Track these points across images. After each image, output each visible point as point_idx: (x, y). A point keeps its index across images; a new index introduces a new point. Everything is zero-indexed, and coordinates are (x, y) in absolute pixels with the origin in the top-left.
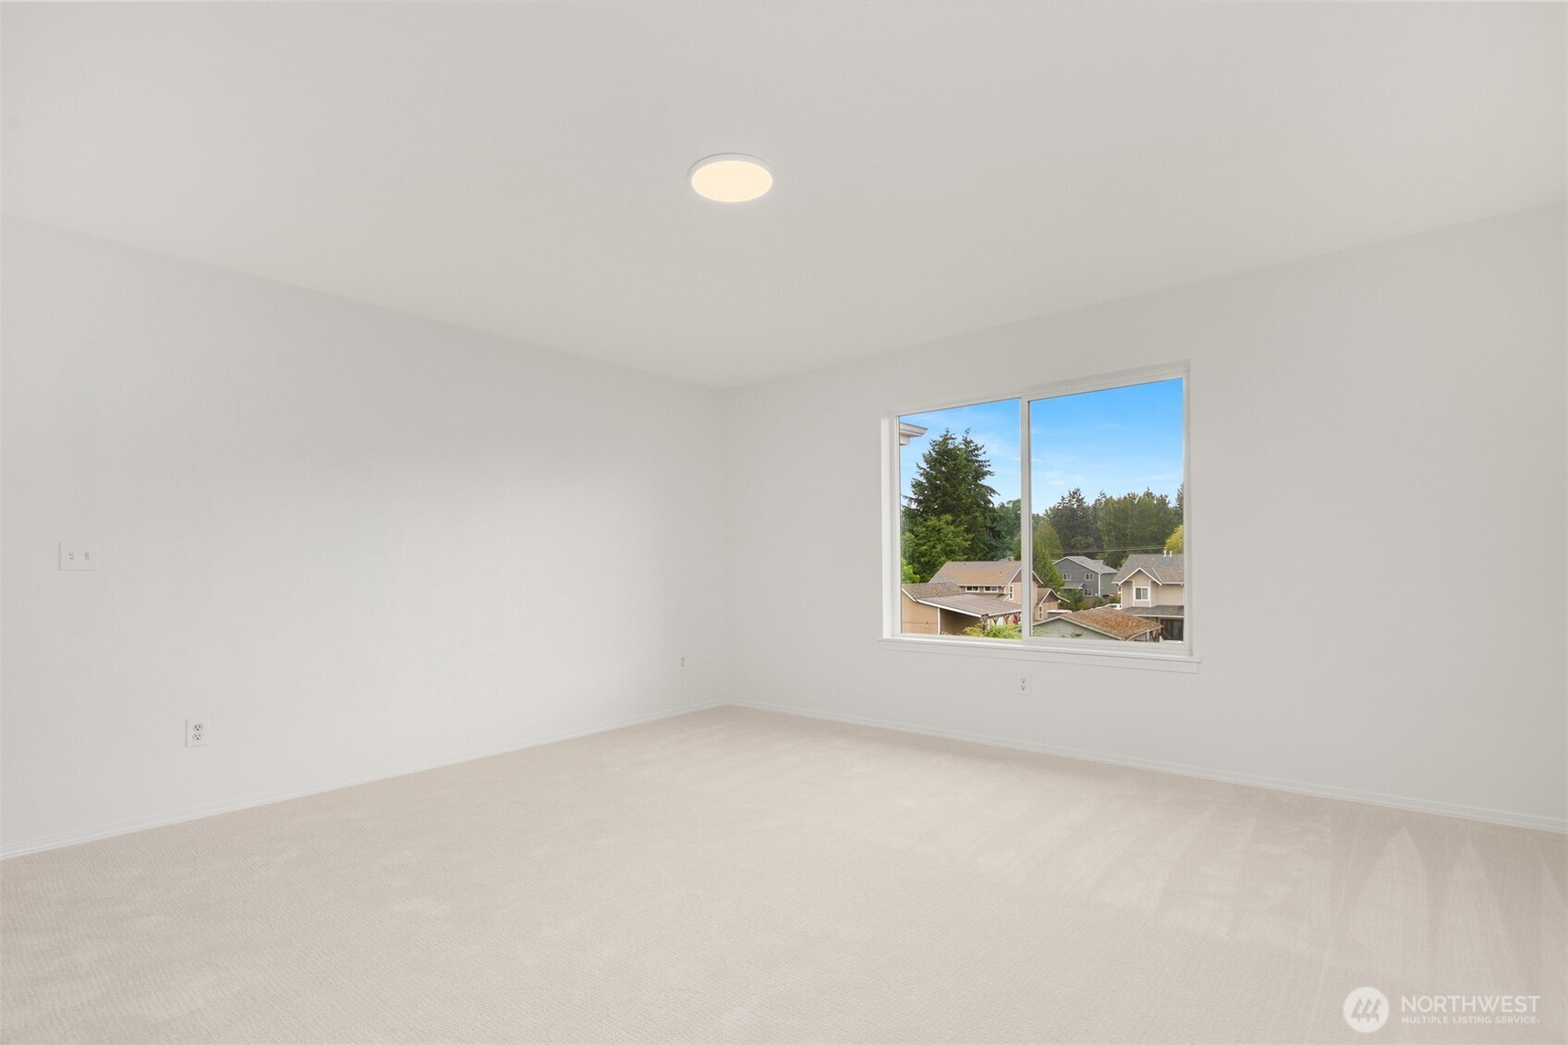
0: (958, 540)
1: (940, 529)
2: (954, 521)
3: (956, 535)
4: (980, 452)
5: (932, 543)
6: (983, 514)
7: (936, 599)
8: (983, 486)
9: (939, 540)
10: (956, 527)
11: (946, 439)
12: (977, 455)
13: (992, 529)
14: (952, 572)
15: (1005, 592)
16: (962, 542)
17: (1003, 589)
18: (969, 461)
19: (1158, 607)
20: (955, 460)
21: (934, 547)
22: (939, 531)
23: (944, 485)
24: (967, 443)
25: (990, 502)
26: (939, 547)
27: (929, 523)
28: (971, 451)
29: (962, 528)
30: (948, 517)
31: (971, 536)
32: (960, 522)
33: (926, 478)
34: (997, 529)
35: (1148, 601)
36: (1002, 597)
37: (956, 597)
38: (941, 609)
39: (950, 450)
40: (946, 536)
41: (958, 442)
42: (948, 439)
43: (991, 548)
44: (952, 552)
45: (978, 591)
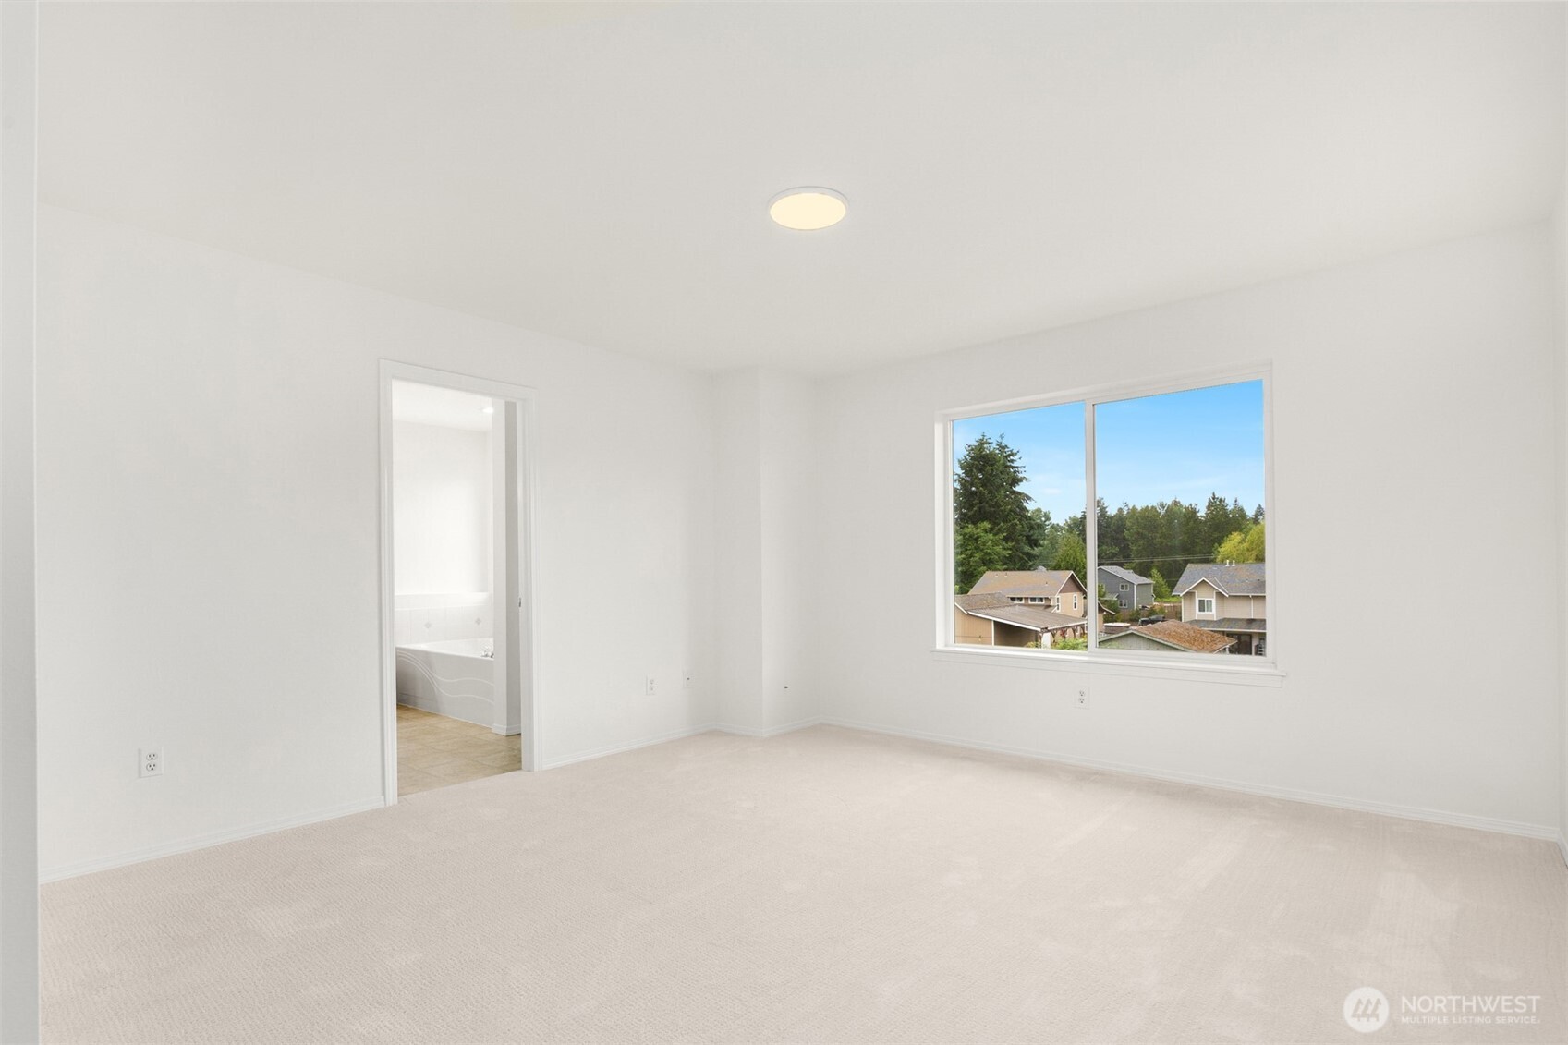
0: (998, 549)
1: (978, 537)
2: (991, 529)
3: (995, 543)
4: (1015, 458)
5: (969, 552)
6: (1020, 520)
7: (988, 611)
8: (1019, 493)
9: (977, 549)
10: (995, 535)
11: (982, 443)
12: (1012, 461)
13: (1028, 537)
14: (993, 582)
15: (1052, 604)
16: (1001, 550)
17: (1050, 600)
18: (1007, 466)
19: (1224, 619)
20: (992, 465)
21: (971, 556)
22: (977, 539)
23: (981, 492)
24: (1002, 448)
25: (1025, 509)
26: (978, 556)
27: (966, 531)
28: (1006, 457)
29: (1001, 536)
30: (986, 525)
31: (1010, 544)
32: (999, 529)
33: (961, 485)
34: (1035, 537)
35: (1213, 613)
36: (1049, 609)
37: (1007, 609)
38: (995, 621)
39: (987, 454)
40: (984, 544)
41: (992, 447)
42: (983, 444)
43: (1030, 556)
44: (991, 561)
45: (1023, 602)
